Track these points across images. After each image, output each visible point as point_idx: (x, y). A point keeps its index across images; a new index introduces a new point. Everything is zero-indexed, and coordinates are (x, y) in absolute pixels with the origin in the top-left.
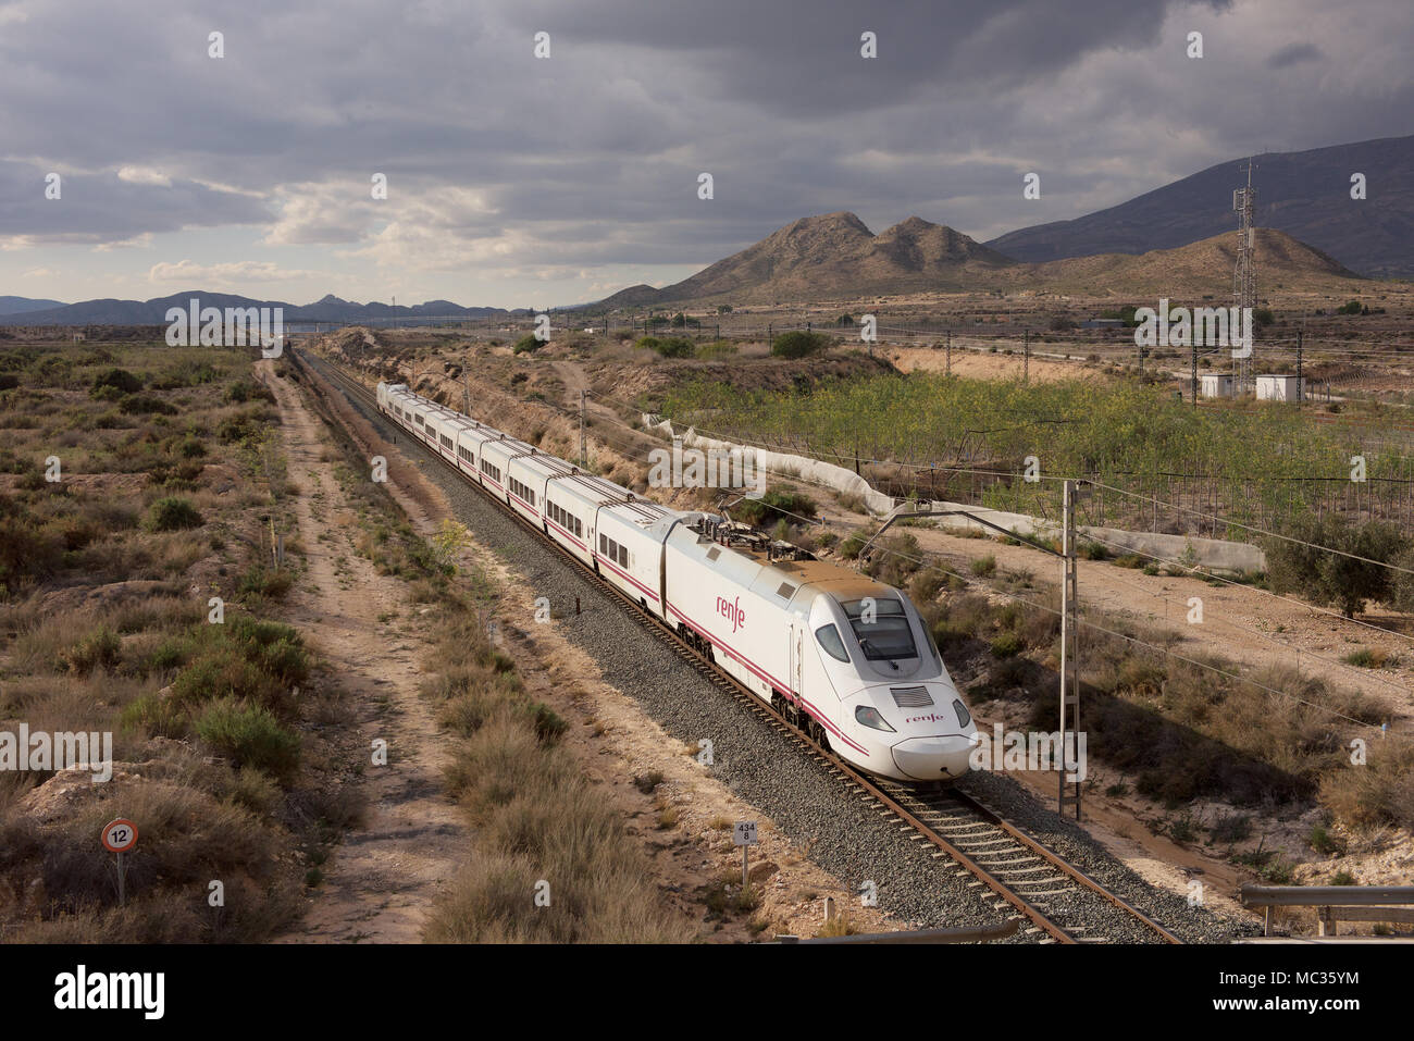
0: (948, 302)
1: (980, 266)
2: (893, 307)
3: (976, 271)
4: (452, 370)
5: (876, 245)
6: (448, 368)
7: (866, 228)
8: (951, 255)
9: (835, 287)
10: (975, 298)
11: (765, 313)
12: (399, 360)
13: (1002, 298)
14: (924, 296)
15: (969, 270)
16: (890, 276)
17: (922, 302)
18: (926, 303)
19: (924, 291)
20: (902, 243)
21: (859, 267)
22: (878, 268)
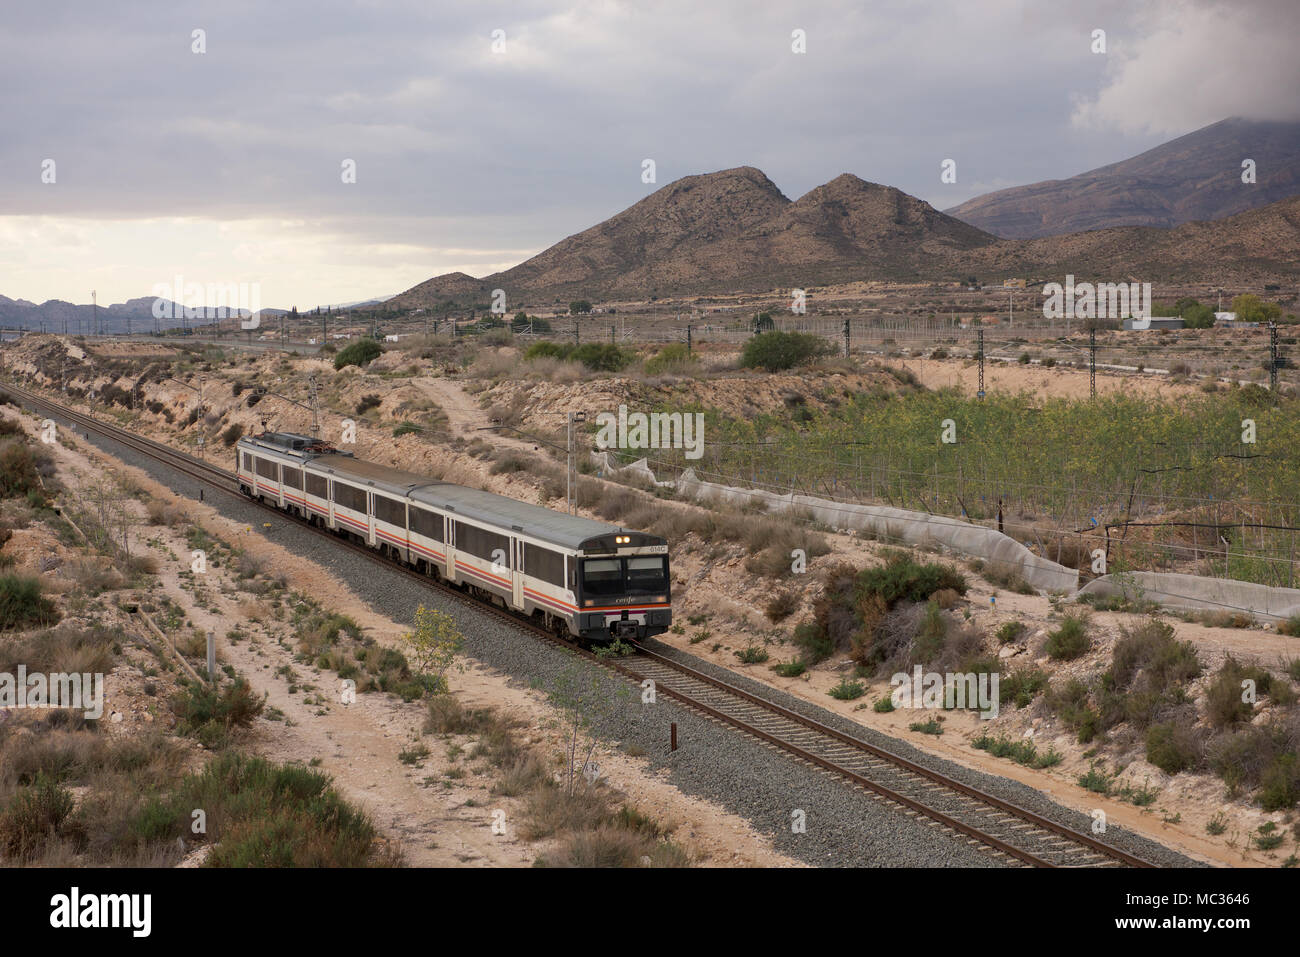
0: (901, 296)
1: (945, 243)
2: (824, 302)
3: (939, 250)
4: (246, 394)
5: (793, 214)
6: (238, 390)
7: (779, 191)
8: (899, 228)
9: (737, 274)
10: (939, 289)
11: (640, 312)
12: (143, 380)
13: (978, 289)
14: (864, 287)
15: (928, 250)
16: (815, 258)
17: (864, 297)
18: (870, 297)
19: (865, 279)
20: (830, 211)
21: (770, 245)
22: (798, 246)
